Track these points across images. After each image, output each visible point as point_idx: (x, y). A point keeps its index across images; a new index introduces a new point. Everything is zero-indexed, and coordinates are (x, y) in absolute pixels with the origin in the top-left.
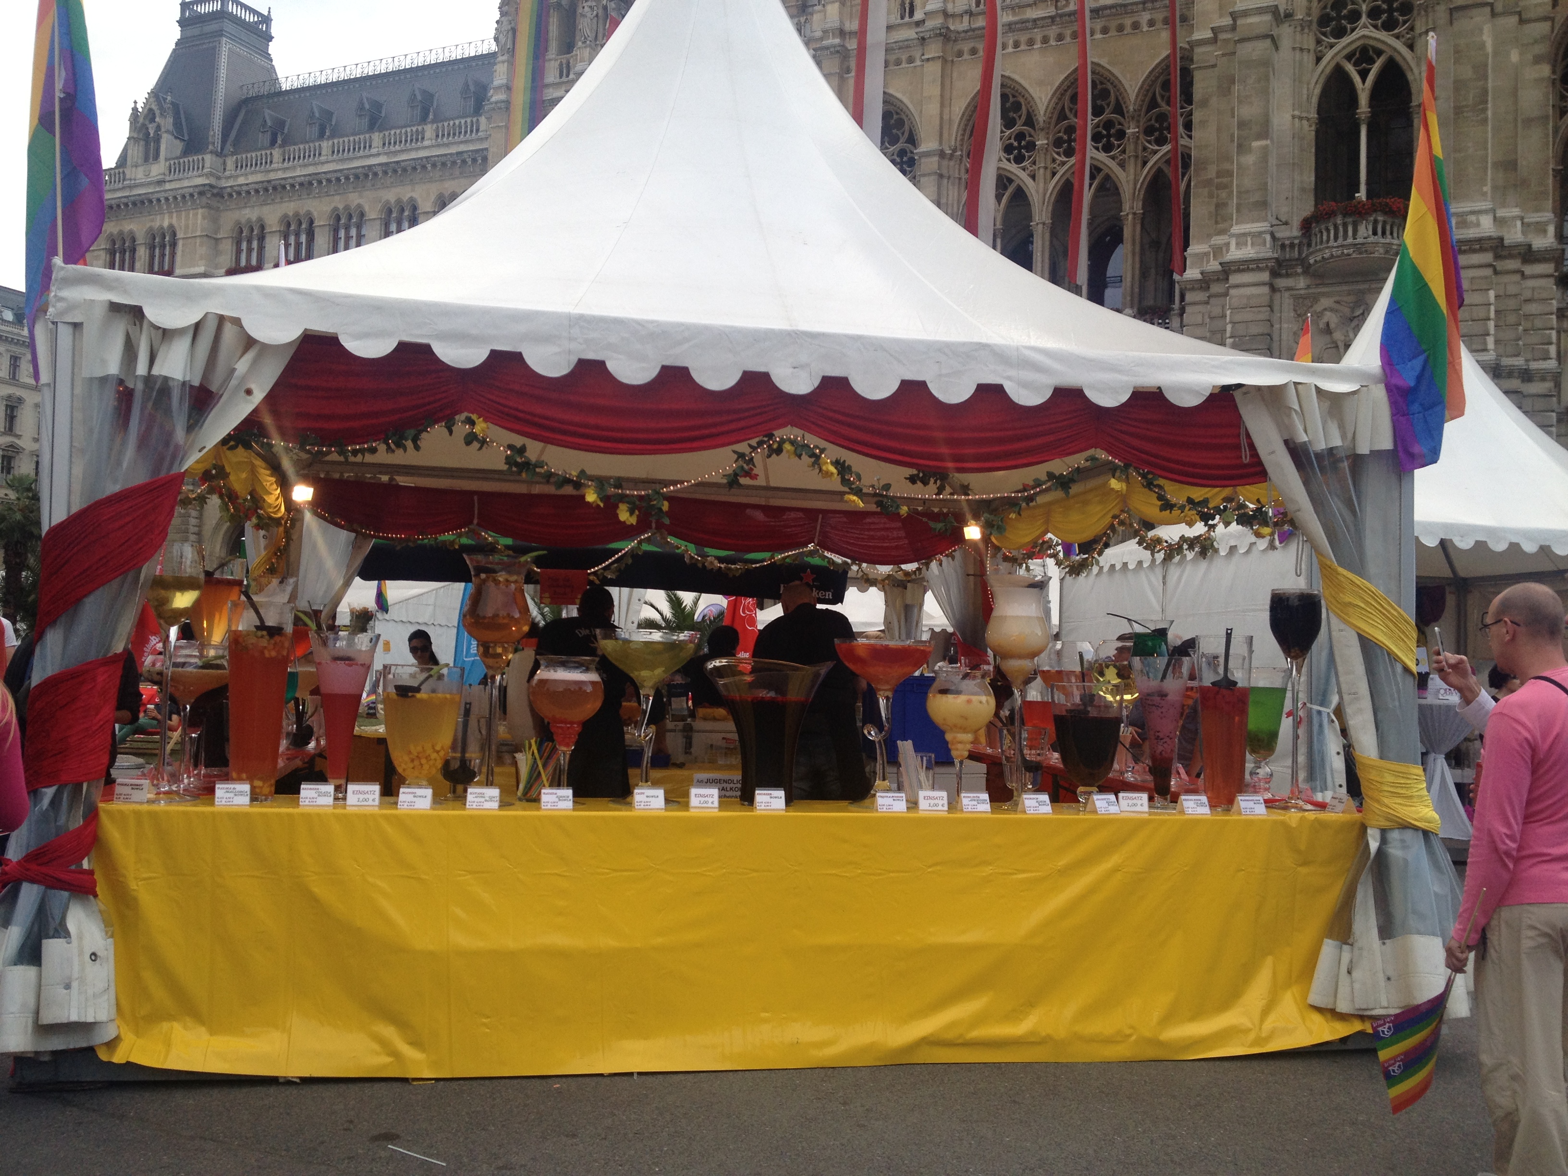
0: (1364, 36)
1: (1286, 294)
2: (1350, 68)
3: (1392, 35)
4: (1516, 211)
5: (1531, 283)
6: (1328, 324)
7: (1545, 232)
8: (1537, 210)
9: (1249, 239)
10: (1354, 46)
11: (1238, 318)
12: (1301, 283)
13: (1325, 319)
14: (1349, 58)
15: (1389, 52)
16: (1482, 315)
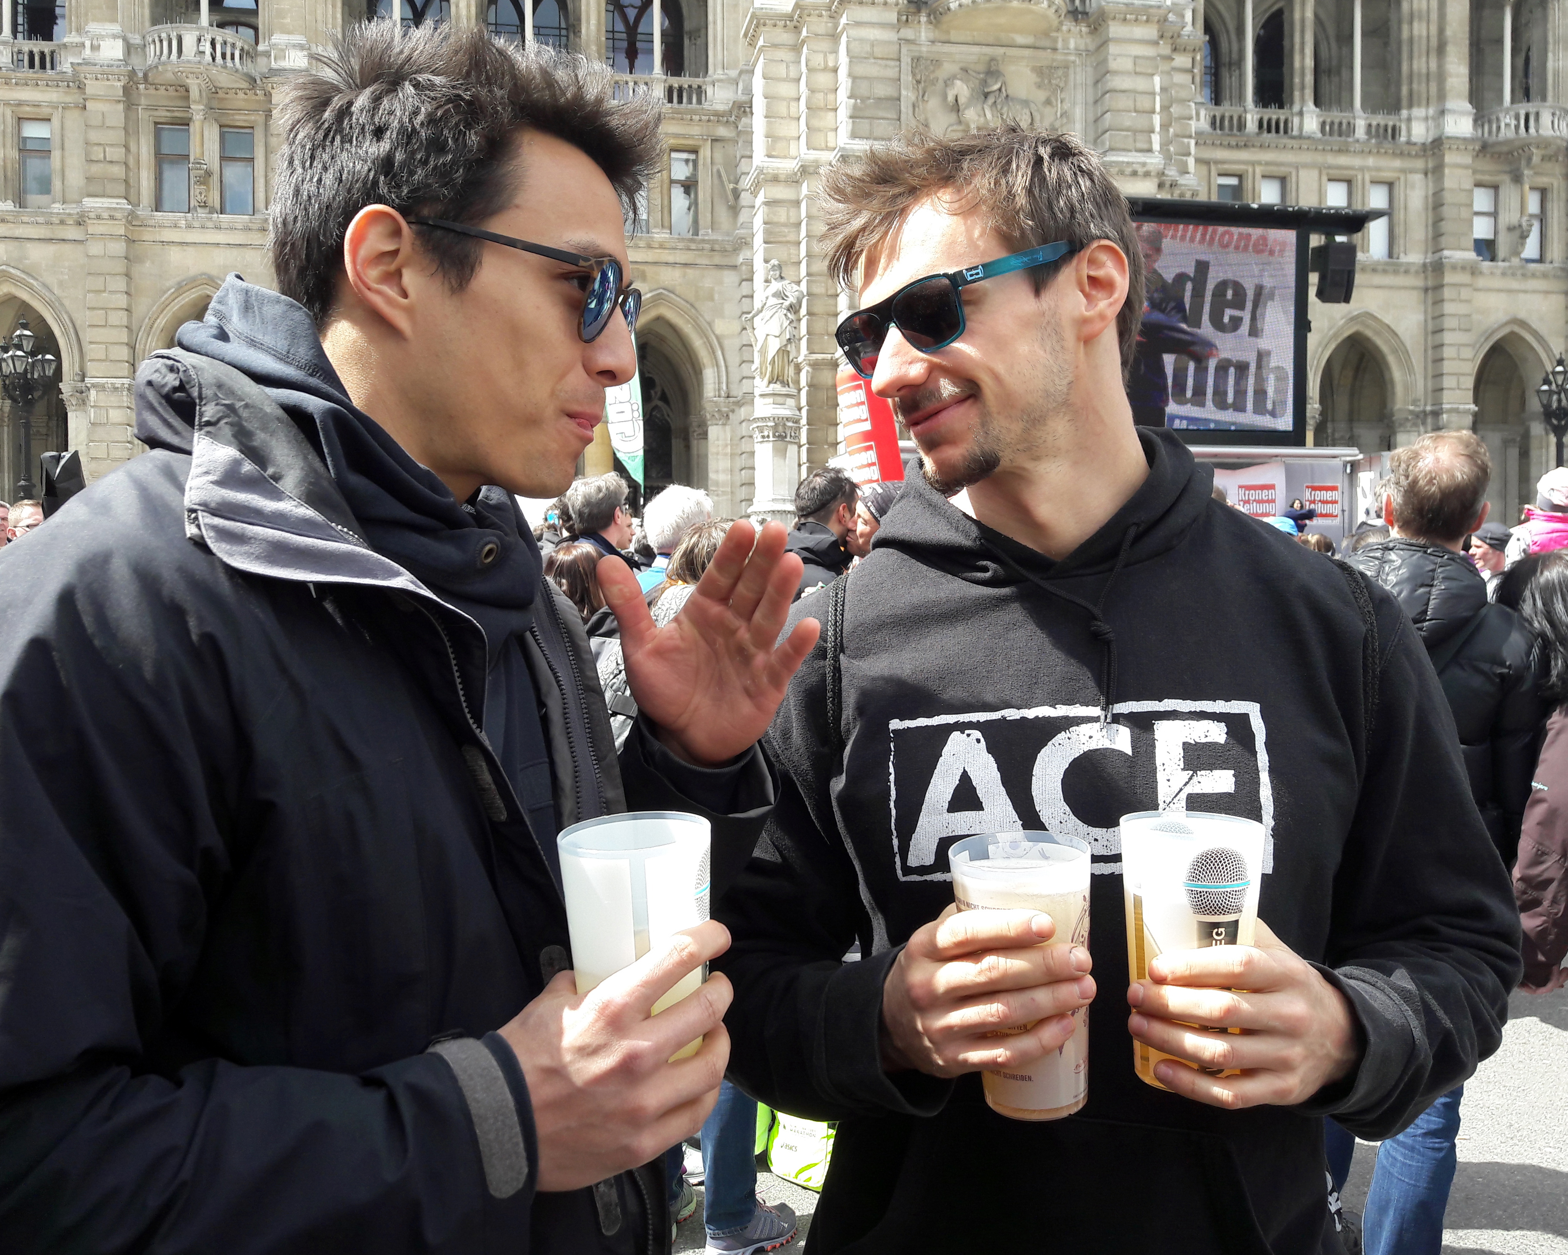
1: (905, 50)
6: (956, 98)
12: (923, 36)
13: (955, 91)
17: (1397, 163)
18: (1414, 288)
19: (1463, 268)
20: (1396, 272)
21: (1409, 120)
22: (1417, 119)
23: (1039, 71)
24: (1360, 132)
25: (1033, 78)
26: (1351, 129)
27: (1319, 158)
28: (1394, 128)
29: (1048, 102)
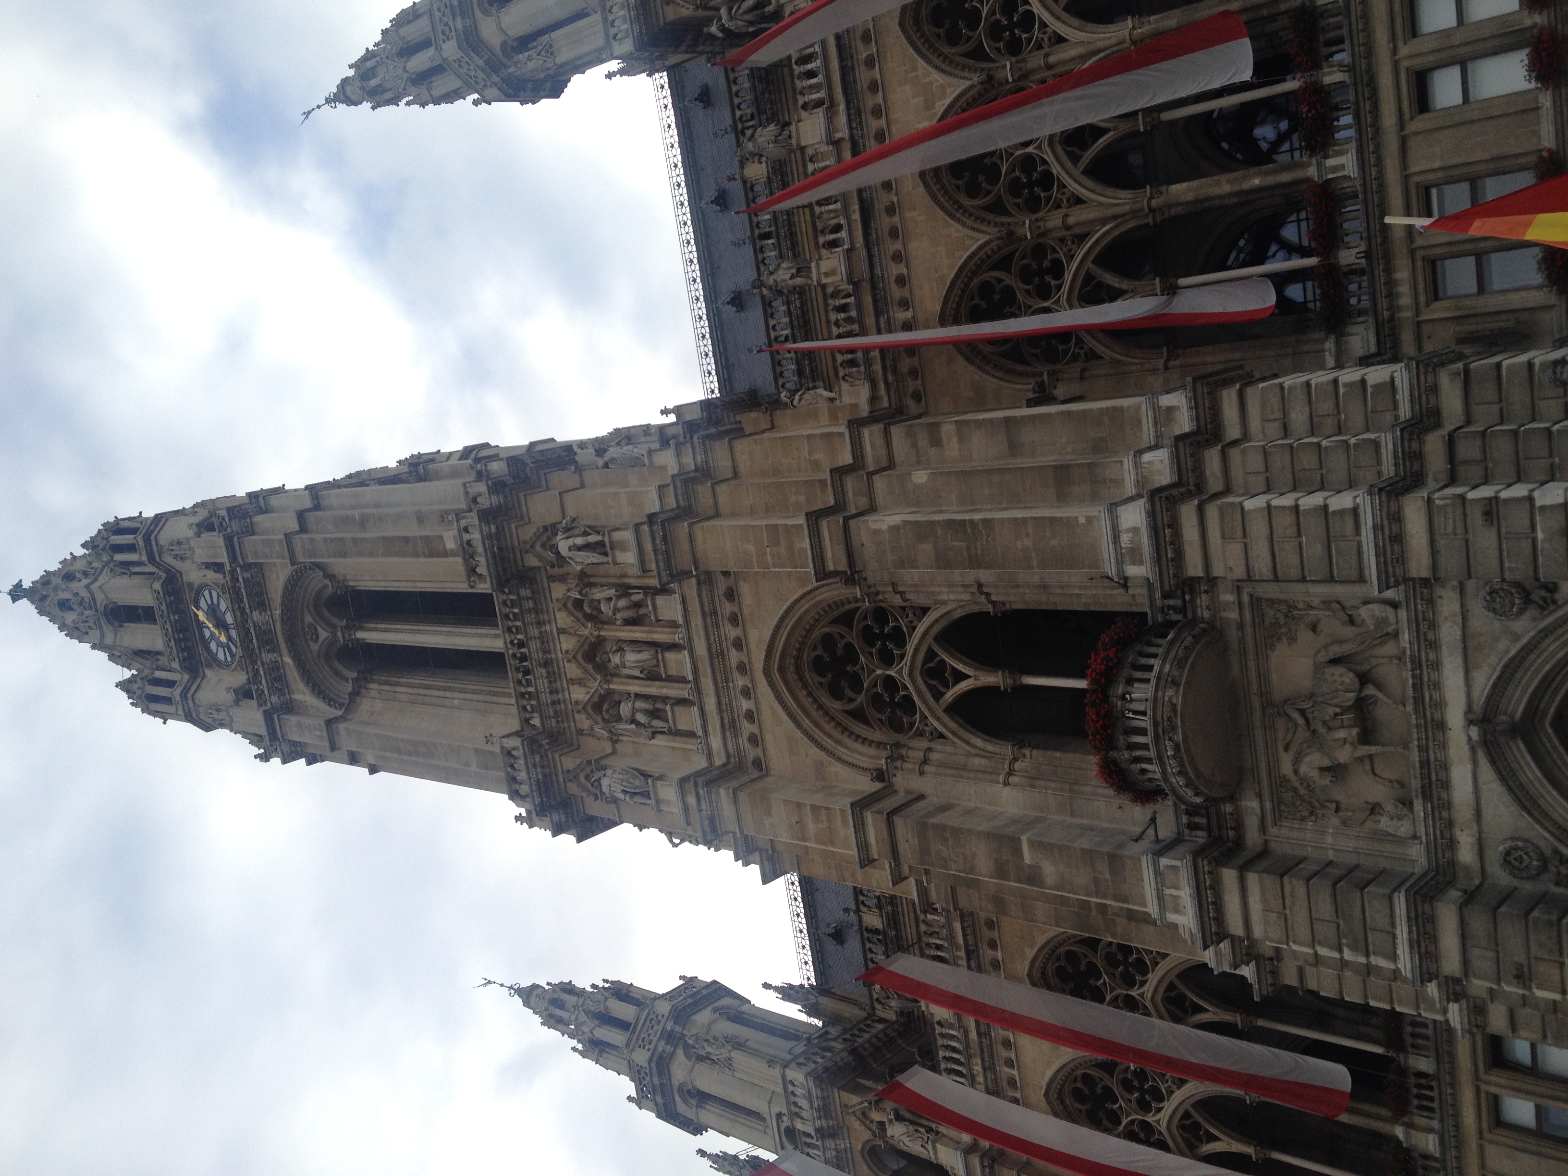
0: (911, 675)
1: (1273, 831)
2: (950, 695)
3: (910, 636)
6: (1322, 769)
8: (1136, 424)
9: (1168, 892)
10: (923, 688)
12: (1251, 804)
13: (1315, 774)
14: (938, 696)
15: (929, 640)
16: (1288, 519)
29: (1314, 628)
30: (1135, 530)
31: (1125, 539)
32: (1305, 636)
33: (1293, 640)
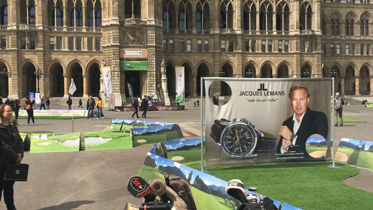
1: (121, 30)
4: (157, 20)
5: (159, 32)
7: (161, 24)
8: (160, 20)
9: (115, 20)
11: (113, 34)
12: (124, 29)
16: (153, 38)
17: (209, 37)
18: (211, 56)
19: (218, 53)
20: (209, 54)
21: (211, 30)
22: (212, 30)
23: (140, 32)
24: (203, 33)
25: (139, 33)
26: (202, 32)
27: (196, 37)
28: (208, 31)
29: (141, 37)
30: (152, 22)
31: (152, 21)
32: (141, 36)
33: (140, 34)
